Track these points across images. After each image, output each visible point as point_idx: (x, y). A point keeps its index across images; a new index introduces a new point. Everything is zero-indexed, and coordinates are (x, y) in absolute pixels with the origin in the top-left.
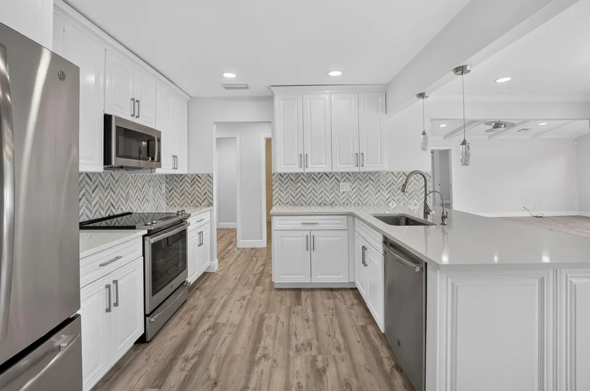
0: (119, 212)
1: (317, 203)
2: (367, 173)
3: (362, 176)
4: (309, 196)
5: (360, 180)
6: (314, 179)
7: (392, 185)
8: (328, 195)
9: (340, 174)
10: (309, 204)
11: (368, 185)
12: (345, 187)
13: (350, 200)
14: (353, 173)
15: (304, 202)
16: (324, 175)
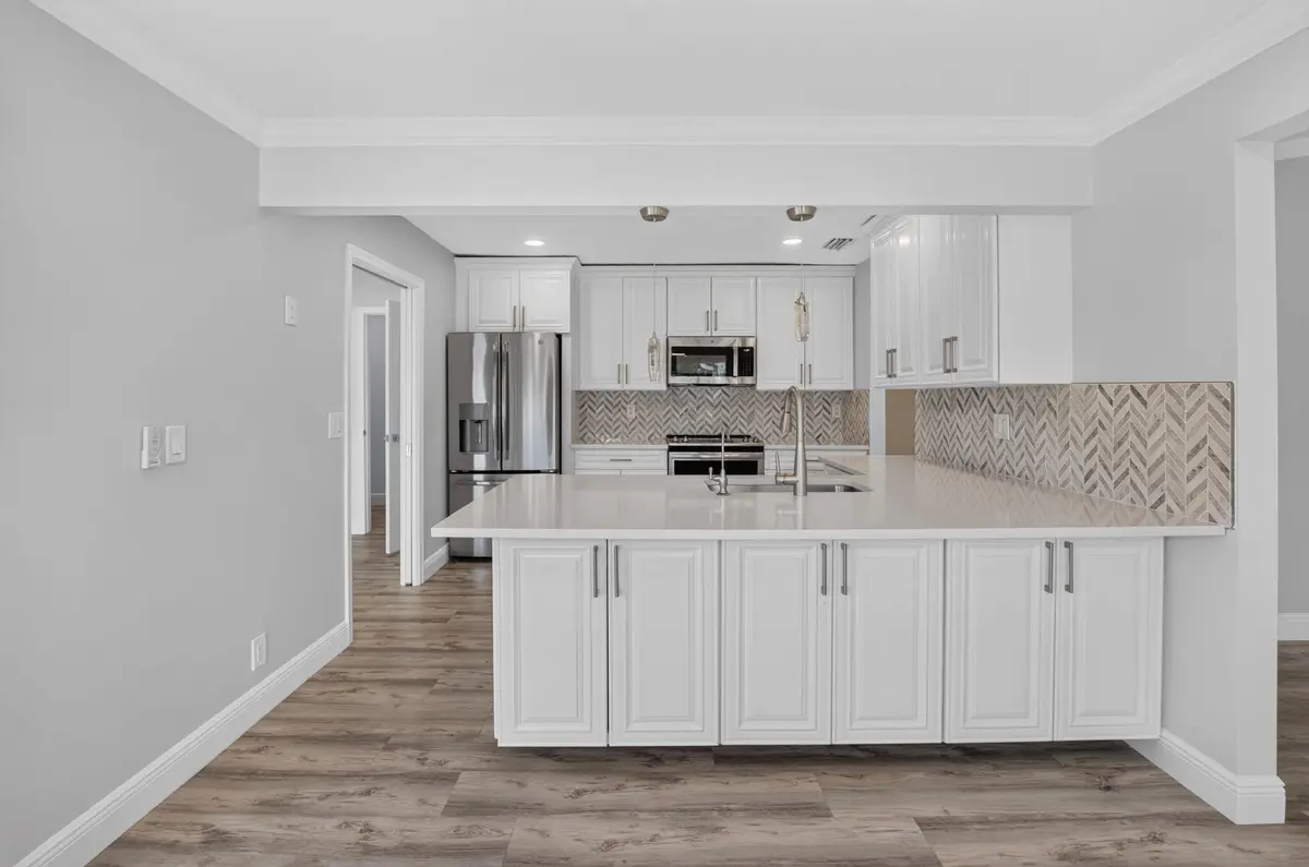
5: (1031, 409)
12: (1003, 426)
13: (1013, 464)
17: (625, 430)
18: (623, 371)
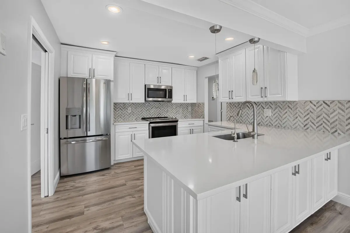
0: (163, 116)
2: (286, 102)
4: (245, 117)
5: (280, 108)
6: (248, 107)
9: (264, 103)
11: (287, 112)
12: (268, 112)
13: (272, 123)
14: (274, 102)
17: (127, 117)
18: (130, 96)
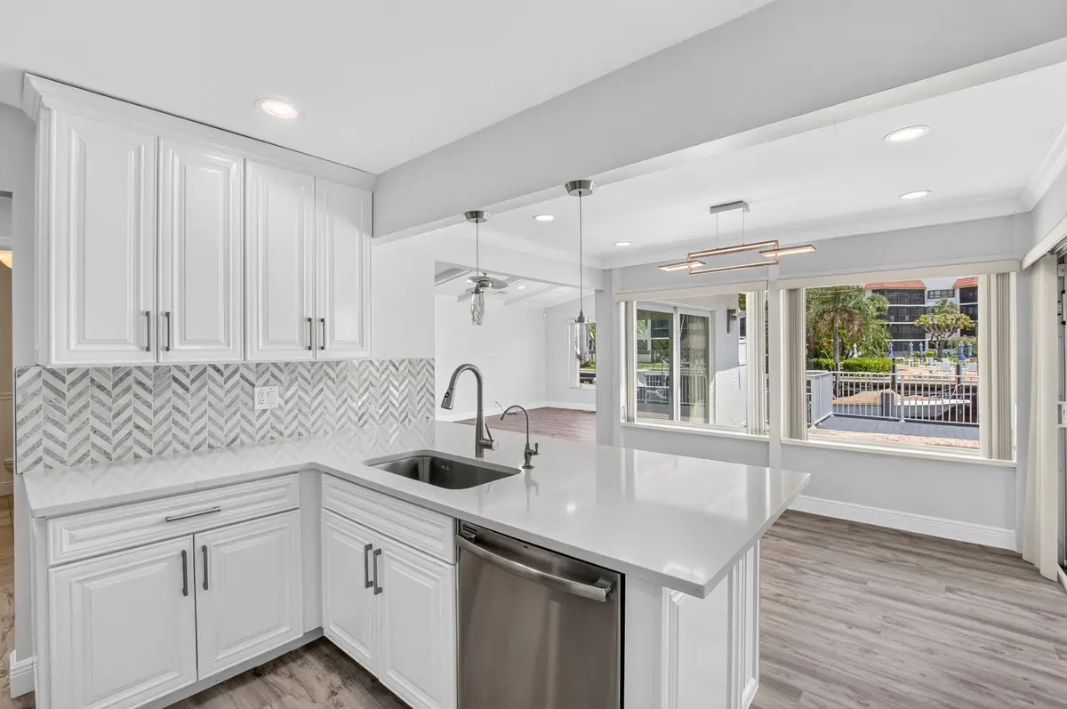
1: (188, 447)
2: (319, 365)
3: (309, 371)
4: (161, 430)
5: (304, 379)
6: (178, 382)
7: (370, 387)
8: (221, 421)
9: (253, 367)
10: (160, 453)
11: (322, 390)
12: (268, 397)
13: (281, 427)
15: (144, 447)
16: (211, 371)
